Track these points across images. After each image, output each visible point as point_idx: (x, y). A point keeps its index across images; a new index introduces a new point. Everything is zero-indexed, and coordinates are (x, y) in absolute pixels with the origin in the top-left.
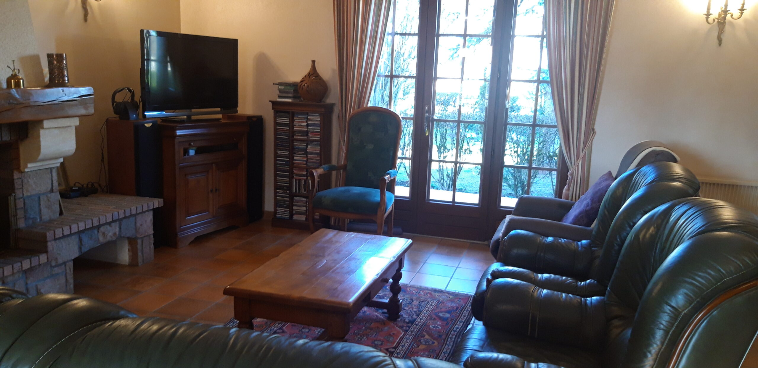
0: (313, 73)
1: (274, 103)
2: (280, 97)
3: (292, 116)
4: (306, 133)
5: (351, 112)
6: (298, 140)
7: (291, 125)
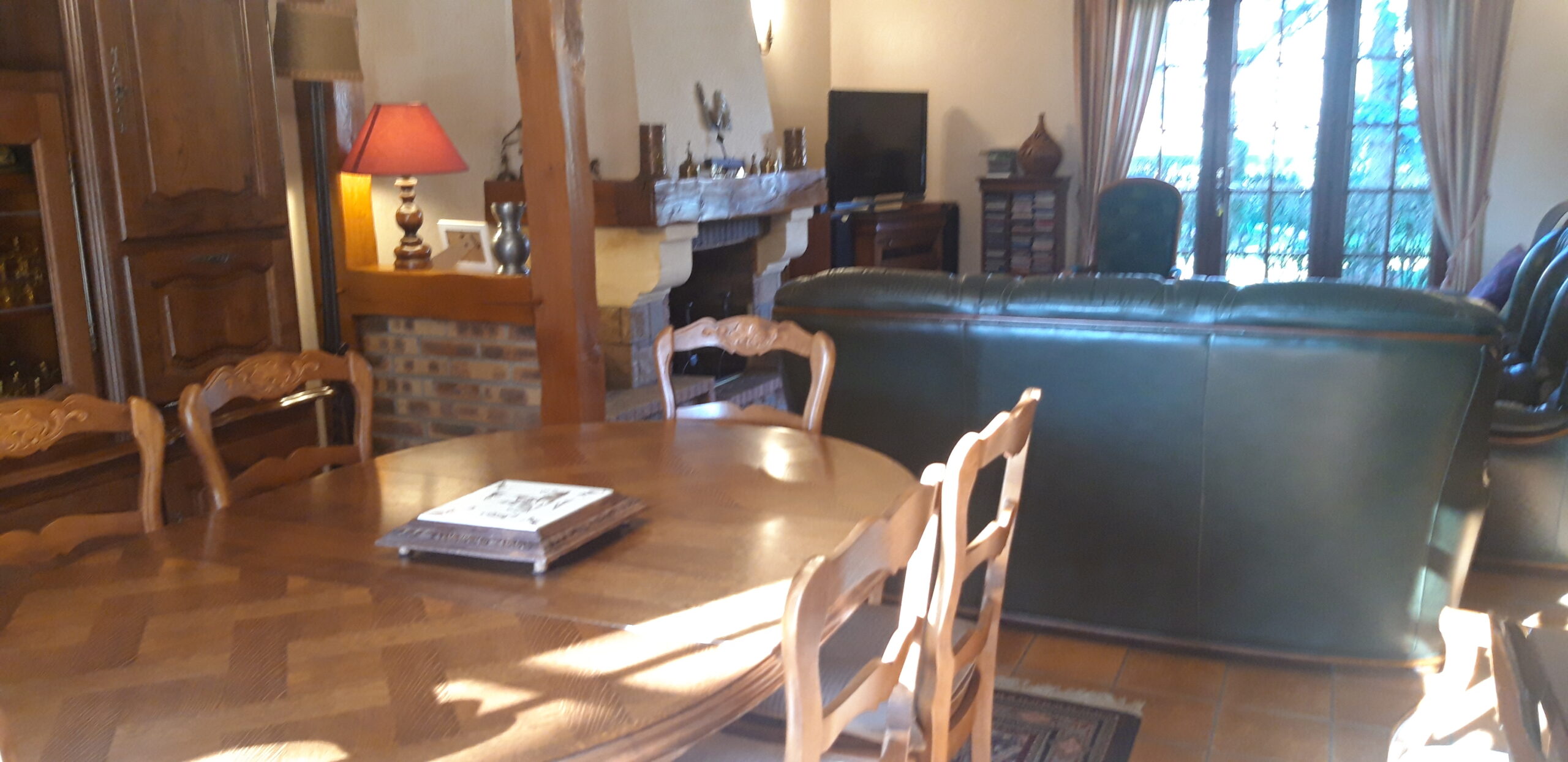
0: (1041, 133)
1: (983, 182)
2: (991, 171)
3: (1010, 198)
4: (1031, 223)
5: (1100, 185)
6: (1018, 234)
7: (1008, 212)
